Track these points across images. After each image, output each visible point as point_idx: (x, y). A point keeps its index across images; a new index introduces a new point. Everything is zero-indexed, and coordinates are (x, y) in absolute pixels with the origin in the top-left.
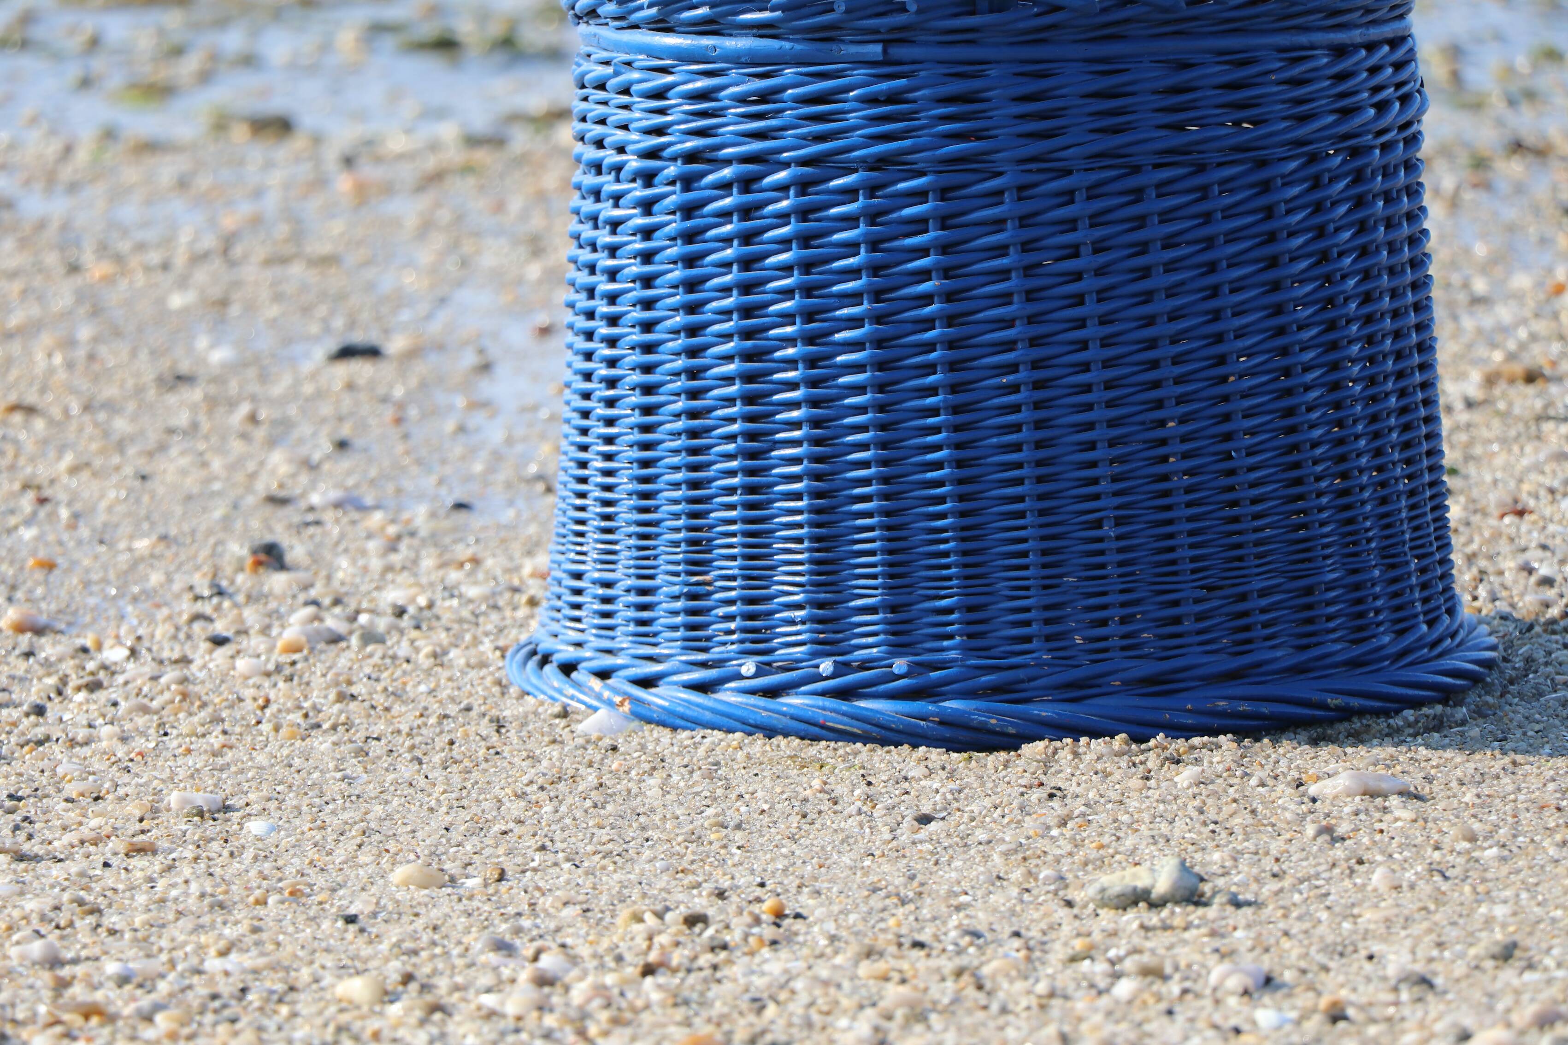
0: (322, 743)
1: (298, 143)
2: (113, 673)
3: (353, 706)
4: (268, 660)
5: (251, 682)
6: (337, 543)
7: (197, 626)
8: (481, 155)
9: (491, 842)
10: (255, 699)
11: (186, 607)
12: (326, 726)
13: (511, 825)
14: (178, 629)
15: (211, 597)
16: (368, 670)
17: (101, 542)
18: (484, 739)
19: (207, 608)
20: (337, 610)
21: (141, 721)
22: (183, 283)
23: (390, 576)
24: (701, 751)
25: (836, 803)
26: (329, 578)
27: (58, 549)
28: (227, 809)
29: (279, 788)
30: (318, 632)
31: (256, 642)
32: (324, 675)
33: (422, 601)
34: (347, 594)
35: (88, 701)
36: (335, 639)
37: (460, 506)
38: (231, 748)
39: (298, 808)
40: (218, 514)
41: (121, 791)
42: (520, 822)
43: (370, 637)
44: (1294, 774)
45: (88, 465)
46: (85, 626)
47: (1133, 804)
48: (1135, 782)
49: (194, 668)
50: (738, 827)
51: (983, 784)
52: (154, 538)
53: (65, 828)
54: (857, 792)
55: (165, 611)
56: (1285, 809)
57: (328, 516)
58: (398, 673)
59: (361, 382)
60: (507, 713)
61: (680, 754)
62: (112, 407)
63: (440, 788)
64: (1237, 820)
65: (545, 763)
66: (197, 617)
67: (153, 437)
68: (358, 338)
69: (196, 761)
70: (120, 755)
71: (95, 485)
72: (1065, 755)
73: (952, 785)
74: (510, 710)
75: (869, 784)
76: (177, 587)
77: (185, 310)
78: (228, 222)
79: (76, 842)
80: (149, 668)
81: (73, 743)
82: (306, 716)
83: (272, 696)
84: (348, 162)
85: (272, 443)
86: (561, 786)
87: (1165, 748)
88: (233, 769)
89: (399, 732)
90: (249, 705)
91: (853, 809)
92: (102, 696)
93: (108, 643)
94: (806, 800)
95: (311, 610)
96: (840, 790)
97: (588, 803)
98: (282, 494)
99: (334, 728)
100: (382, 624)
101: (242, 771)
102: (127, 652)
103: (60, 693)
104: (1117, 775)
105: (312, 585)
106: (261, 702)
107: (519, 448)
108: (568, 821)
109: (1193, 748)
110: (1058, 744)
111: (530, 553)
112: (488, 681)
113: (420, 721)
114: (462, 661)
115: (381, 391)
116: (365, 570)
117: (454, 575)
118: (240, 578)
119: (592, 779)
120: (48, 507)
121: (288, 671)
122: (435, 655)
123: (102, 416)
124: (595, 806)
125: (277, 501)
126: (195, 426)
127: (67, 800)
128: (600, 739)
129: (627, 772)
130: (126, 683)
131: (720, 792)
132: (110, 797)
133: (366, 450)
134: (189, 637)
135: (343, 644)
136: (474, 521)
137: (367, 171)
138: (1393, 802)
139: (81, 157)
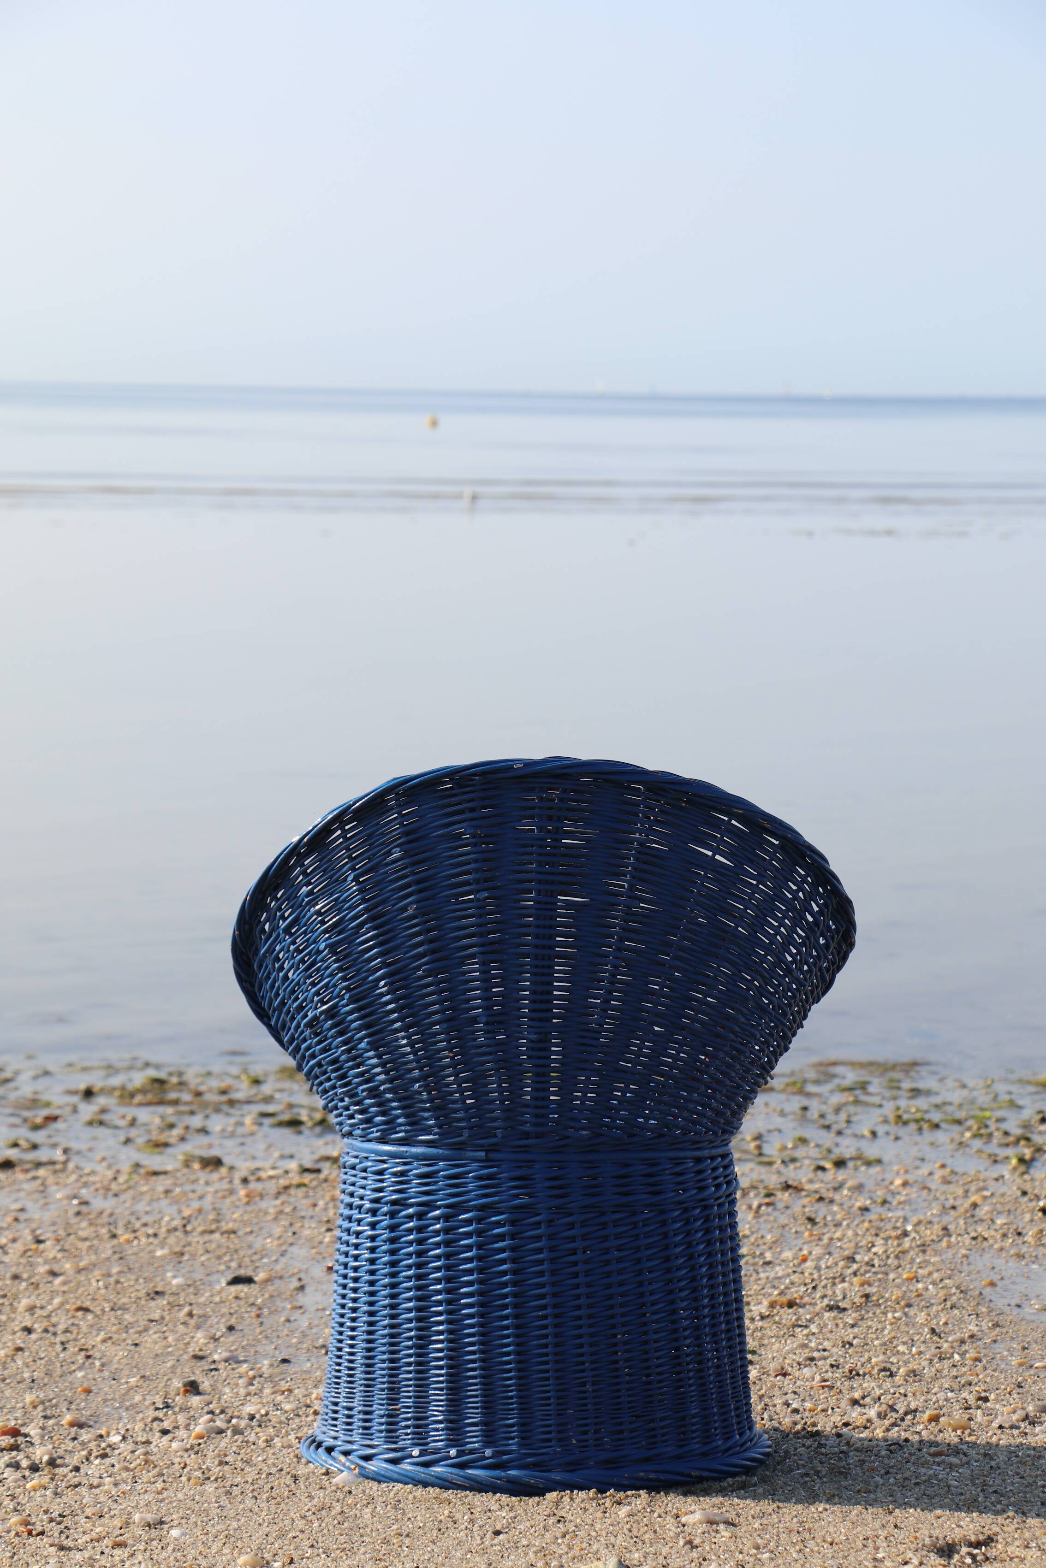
0: (210, 1488)
1: (223, 1171)
2: (114, 1449)
3: (226, 1468)
4: (187, 1443)
5: (178, 1454)
6: (225, 1380)
7: (155, 1424)
8: (307, 1178)
9: (287, 1542)
10: (180, 1464)
11: (151, 1414)
12: (212, 1478)
13: (298, 1533)
14: (146, 1425)
15: (163, 1408)
16: (234, 1449)
17: (114, 1379)
18: (288, 1486)
19: (160, 1414)
20: (222, 1416)
21: (125, 1475)
22: (162, 1245)
23: (248, 1398)
24: (392, 1494)
25: (455, 1523)
26: (219, 1399)
27: (93, 1383)
28: (162, 1523)
29: (188, 1512)
30: (212, 1428)
31: (182, 1433)
32: (213, 1451)
33: (263, 1412)
34: (227, 1407)
35: (100, 1464)
36: (220, 1432)
37: (285, 1361)
38: (166, 1490)
39: (196, 1523)
40: (169, 1364)
41: (112, 1513)
42: (302, 1531)
43: (237, 1431)
44: (675, 1511)
45: (110, 1338)
46: (102, 1423)
47: (598, 1526)
48: (599, 1514)
49: (152, 1446)
50: (408, 1536)
51: (526, 1514)
52: (138, 1377)
53: (84, 1533)
54: (466, 1518)
55: (141, 1415)
56: (670, 1530)
57: (221, 1366)
58: (249, 1450)
59: (242, 1295)
60: (299, 1472)
61: (381, 1496)
62: (124, 1308)
63: (264, 1513)
64: (647, 1536)
65: (316, 1500)
66: (156, 1419)
67: (143, 1323)
68: (242, 1272)
69: (148, 1497)
70: (113, 1493)
71: (114, 1348)
72: (566, 1499)
73: (511, 1515)
74: (302, 1470)
75: (472, 1513)
76: (147, 1403)
77: (163, 1258)
78: (186, 1213)
79: (88, 1540)
80: (131, 1447)
81: (92, 1486)
82: (203, 1473)
83: (188, 1463)
84: (245, 1181)
85: (198, 1327)
86: (323, 1512)
87: (614, 1497)
88: (167, 1501)
89: (247, 1482)
90: (177, 1467)
91: (463, 1527)
92: (107, 1461)
93: (113, 1432)
94: (441, 1521)
95: (210, 1416)
96: (458, 1516)
97: (336, 1522)
98: (200, 1353)
99: (216, 1479)
100: (243, 1423)
101: (170, 1503)
102: (120, 1438)
103: (87, 1459)
104: (591, 1511)
105: (211, 1403)
106: (182, 1465)
107: (314, 1330)
108: (325, 1531)
109: (627, 1496)
110: (563, 1493)
111: (316, 1386)
112: (292, 1454)
113: (257, 1477)
114: (280, 1444)
115: (251, 1300)
116: (237, 1394)
117: (279, 1398)
118: (177, 1398)
119: (338, 1508)
120: (90, 1361)
121: (196, 1449)
122: (267, 1441)
123: (119, 1312)
124: (339, 1523)
125: (198, 1358)
126: (163, 1318)
127: (87, 1517)
128: (343, 1487)
129: (356, 1505)
130: (120, 1454)
131: (399, 1516)
132: (107, 1516)
133: (242, 1330)
134: (151, 1430)
135: (224, 1435)
136: (290, 1369)
137: (253, 1186)
138: (722, 1527)
139: (122, 1179)
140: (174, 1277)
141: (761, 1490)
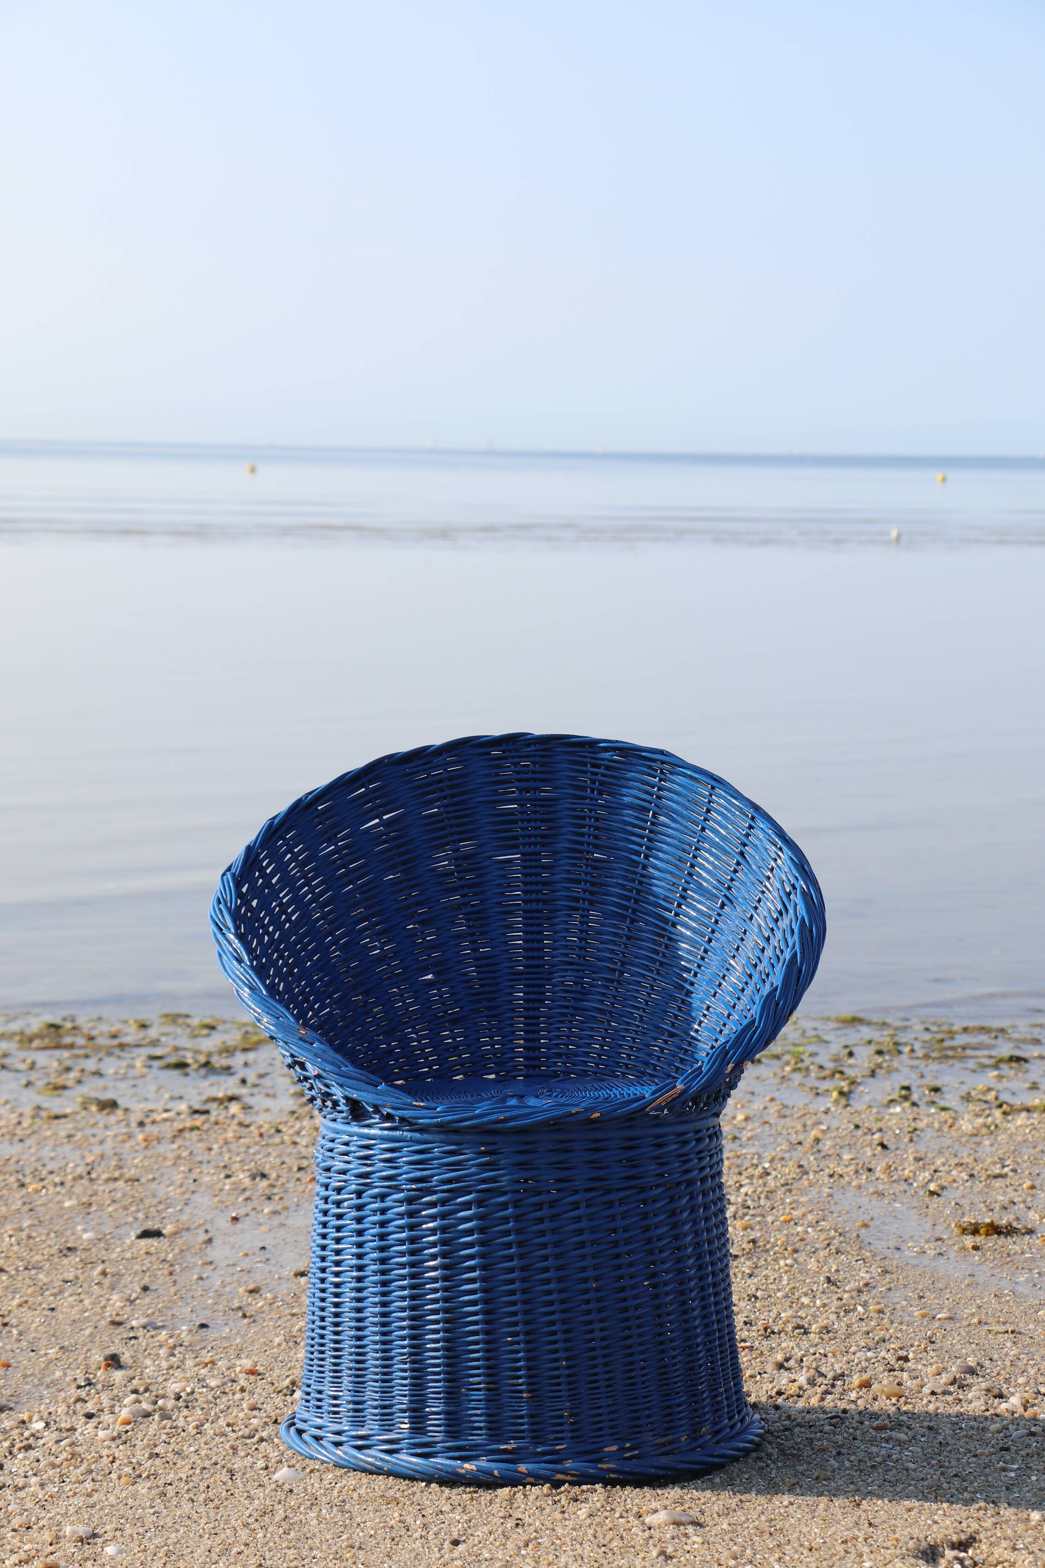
0: (142, 1488)
1: (119, 1113)
2: (38, 1438)
3: (158, 1461)
4: (114, 1429)
5: (106, 1443)
6: (145, 1350)
7: (79, 1405)
8: (199, 1120)
9: (232, 1560)
10: (108, 1456)
11: (74, 1393)
12: (144, 1476)
13: (243, 1547)
14: (69, 1407)
15: (85, 1386)
16: (164, 1437)
17: (33, 1351)
18: (224, 1484)
19: (83, 1393)
20: (147, 1395)
21: (51, 1472)
22: (70, 1194)
23: (171, 1372)
24: (335, 1493)
25: (408, 1530)
26: (142, 1373)
27: (11, 1354)
28: (95, 1536)
29: (122, 1521)
30: (138, 1411)
31: (107, 1418)
32: (142, 1440)
33: (189, 1390)
34: (150, 1384)
35: (25, 1458)
36: (147, 1415)
37: (203, 1326)
38: (96, 1491)
39: (131, 1536)
40: (87, 1332)
41: (41, 1524)
42: (247, 1545)
43: (165, 1416)
44: (635, 1509)
45: (26, 1302)
46: (23, 1404)
47: (560, 1531)
48: (558, 1515)
49: (77, 1433)
50: (360, 1548)
51: (481, 1516)
52: (58, 1347)
53: (12, 1551)
54: (418, 1522)
55: (63, 1394)
56: (637, 1535)
57: (140, 1333)
58: (179, 1439)
59: (153, 1250)
60: (235, 1466)
61: (325, 1495)
62: (38, 1268)
63: (203, 1521)
64: (615, 1544)
65: (256, 1502)
66: (79, 1400)
67: (57, 1284)
68: (150, 1225)
69: (79, 1501)
70: (40, 1497)
71: (30, 1314)
72: (519, 1496)
73: (466, 1518)
74: (238, 1464)
75: (423, 1516)
76: (68, 1379)
77: (71, 1208)
78: (90, 1159)
79: (17, 1562)
80: (55, 1436)
81: (17, 1489)
82: (134, 1468)
83: (117, 1456)
84: (141, 1124)
85: (112, 1288)
86: (266, 1518)
87: (569, 1492)
88: (98, 1507)
89: (181, 1479)
90: (105, 1461)
91: (417, 1535)
92: (32, 1454)
93: (36, 1417)
94: (392, 1527)
95: (134, 1396)
96: (409, 1520)
97: (281, 1531)
98: (118, 1319)
99: (148, 1477)
100: (170, 1404)
101: (102, 1509)
102: (44, 1425)
103: (11, 1453)
104: (548, 1510)
105: (134, 1378)
106: (111, 1459)
107: (228, 1289)
108: (272, 1544)
109: (583, 1491)
110: (515, 1489)
111: (238, 1356)
112: (227, 1446)
113: (191, 1472)
114: (212, 1432)
115: (162, 1256)
116: (159, 1366)
117: (204, 1371)
118: (99, 1373)
119: (280, 1514)
120: (7, 1328)
121: (124, 1437)
122: (197, 1427)
123: (33, 1272)
124: (285, 1533)
125: (117, 1324)
126: (77, 1278)
127: (14, 1530)
128: (283, 1484)
129: (299, 1507)
130: (44, 1445)
131: (348, 1521)
132: (35, 1527)
133: (156, 1290)
134: (75, 1413)
135: (151, 1418)
136: (211, 1334)
137: (149, 1128)
138: (690, 1529)
139: (25, 1124)
140: (85, 1230)
141: (717, 1480)
